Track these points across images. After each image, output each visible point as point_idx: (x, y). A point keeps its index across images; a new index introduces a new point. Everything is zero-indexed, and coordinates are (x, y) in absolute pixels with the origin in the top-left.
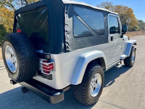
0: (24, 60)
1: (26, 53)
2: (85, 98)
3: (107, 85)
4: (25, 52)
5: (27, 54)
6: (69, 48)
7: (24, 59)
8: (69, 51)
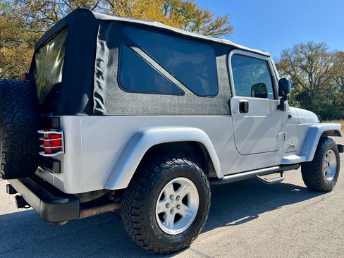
0: (8, 125)
1: (14, 114)
2: (139, 229)
3: (233, 223)
4: (15, 111)
5: (17, 116)
6: (101, 108)
7: (9, 123)
8: (100, 114)
